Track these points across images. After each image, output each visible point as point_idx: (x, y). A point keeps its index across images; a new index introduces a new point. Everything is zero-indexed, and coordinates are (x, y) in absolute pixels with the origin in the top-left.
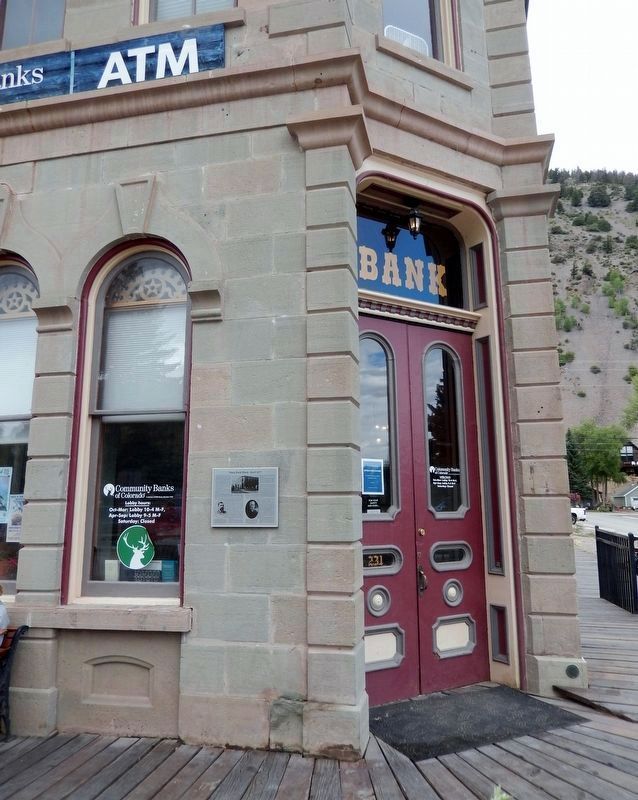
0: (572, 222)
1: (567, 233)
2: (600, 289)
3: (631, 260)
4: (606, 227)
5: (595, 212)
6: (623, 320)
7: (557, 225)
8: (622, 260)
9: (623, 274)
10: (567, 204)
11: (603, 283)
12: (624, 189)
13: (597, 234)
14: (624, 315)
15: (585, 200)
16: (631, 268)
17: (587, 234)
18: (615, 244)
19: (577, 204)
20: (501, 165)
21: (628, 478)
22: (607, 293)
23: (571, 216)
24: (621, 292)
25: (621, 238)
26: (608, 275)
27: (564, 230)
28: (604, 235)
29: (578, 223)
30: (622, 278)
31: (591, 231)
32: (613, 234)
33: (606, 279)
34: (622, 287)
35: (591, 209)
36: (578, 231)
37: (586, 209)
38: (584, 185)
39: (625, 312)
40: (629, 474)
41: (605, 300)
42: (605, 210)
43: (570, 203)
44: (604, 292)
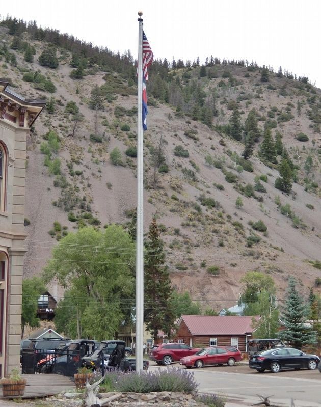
0: (22, 76)
1: (17, 87)
2: (39, 147)
3: (68, 124)
4: (51, 89)
5: (44, 71)
6: (54, 178)
7: (8, 77)
8: (60, 122)
9: (60, 135)
10: (20, 57)
11: (42, 141)
12: (71, 56)
13: (43, 94)
14: (56, 174)
15: (36, 57)
16: (67, 132)
17: (34, 92)
18: (56, 106)
19: (29, 59)
20: (13, 240)
21: (42, 323)
22: (44, 151)
23: (22, 71)
24: (57, 153)
25: (63, 101)
26: (48, 134)
27: (14, 83)
28: (49, 95)
29: (27, 79)
30: (59, 140)
31: (38, 89)
32: (56, 96)
33: (45, 138)
34: (58, 148)
35: (40, 68)
36: (26, 86)
37: (36, 67)
38: (38, 43)
39: (57, 172)
40: (43, 319)
41: (42, 157)
42: (52, 71)
43: (23, 57)
44: (42, 150)
